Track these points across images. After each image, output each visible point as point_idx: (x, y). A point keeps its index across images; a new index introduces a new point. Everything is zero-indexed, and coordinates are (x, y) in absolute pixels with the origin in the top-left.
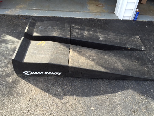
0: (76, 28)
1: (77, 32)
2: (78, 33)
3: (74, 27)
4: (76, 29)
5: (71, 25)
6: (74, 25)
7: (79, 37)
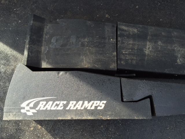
0: (129, 34)
1: (131, 46)
2: (132, 49)
3: (125, 31)
4: (129, 36)
5: (119, 26)
6: (125, 26)
7: (134, 62)
